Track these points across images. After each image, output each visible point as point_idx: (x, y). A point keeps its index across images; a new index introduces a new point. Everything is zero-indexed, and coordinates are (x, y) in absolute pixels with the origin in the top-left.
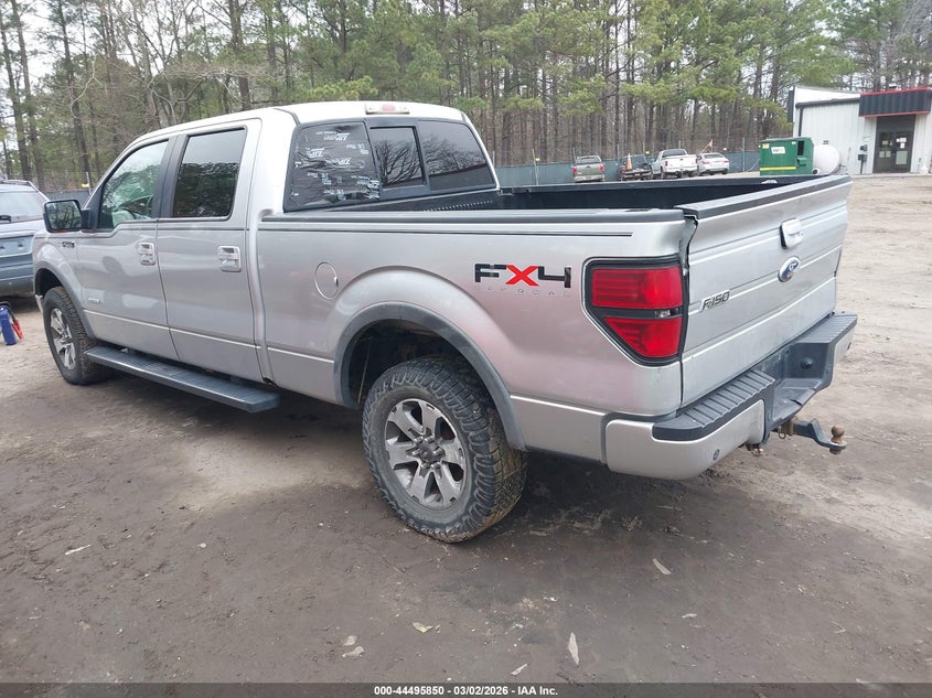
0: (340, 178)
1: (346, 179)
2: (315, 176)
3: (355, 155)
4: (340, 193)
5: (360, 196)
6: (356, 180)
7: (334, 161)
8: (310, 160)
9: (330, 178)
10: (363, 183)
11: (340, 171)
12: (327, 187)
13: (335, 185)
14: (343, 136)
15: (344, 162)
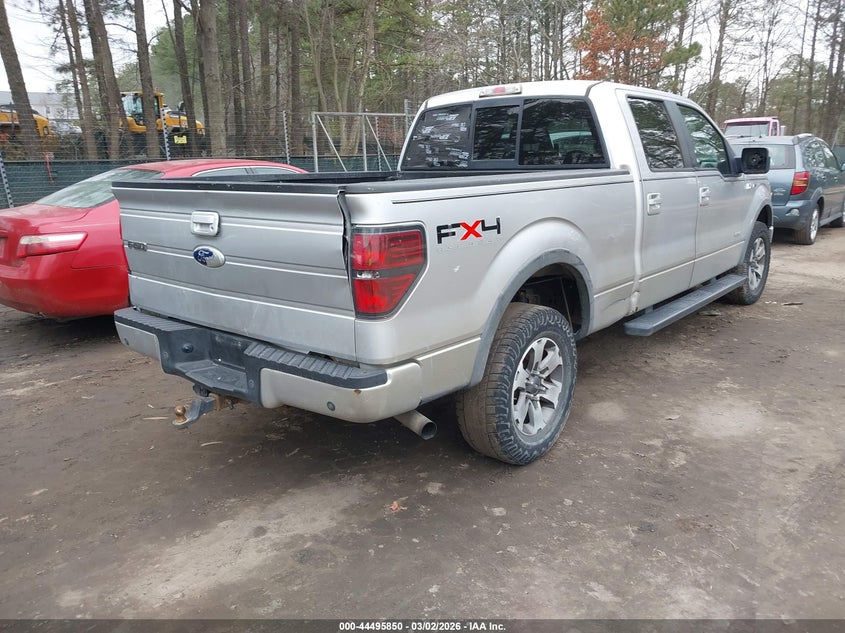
0: (437, 149)
1: (441, 149)
2: (422, 146)
3: (454, 132)
4: (436, 160)
5: (450, 164)
6: (449, 151)
7: (436, 136)
8: (422, 136)
9: (431, 149)
10: (456, 154)
11: (440, 145)
12: (429, 156)
13: (433, 155)
14: (453, 117)
15: (444, 137)
